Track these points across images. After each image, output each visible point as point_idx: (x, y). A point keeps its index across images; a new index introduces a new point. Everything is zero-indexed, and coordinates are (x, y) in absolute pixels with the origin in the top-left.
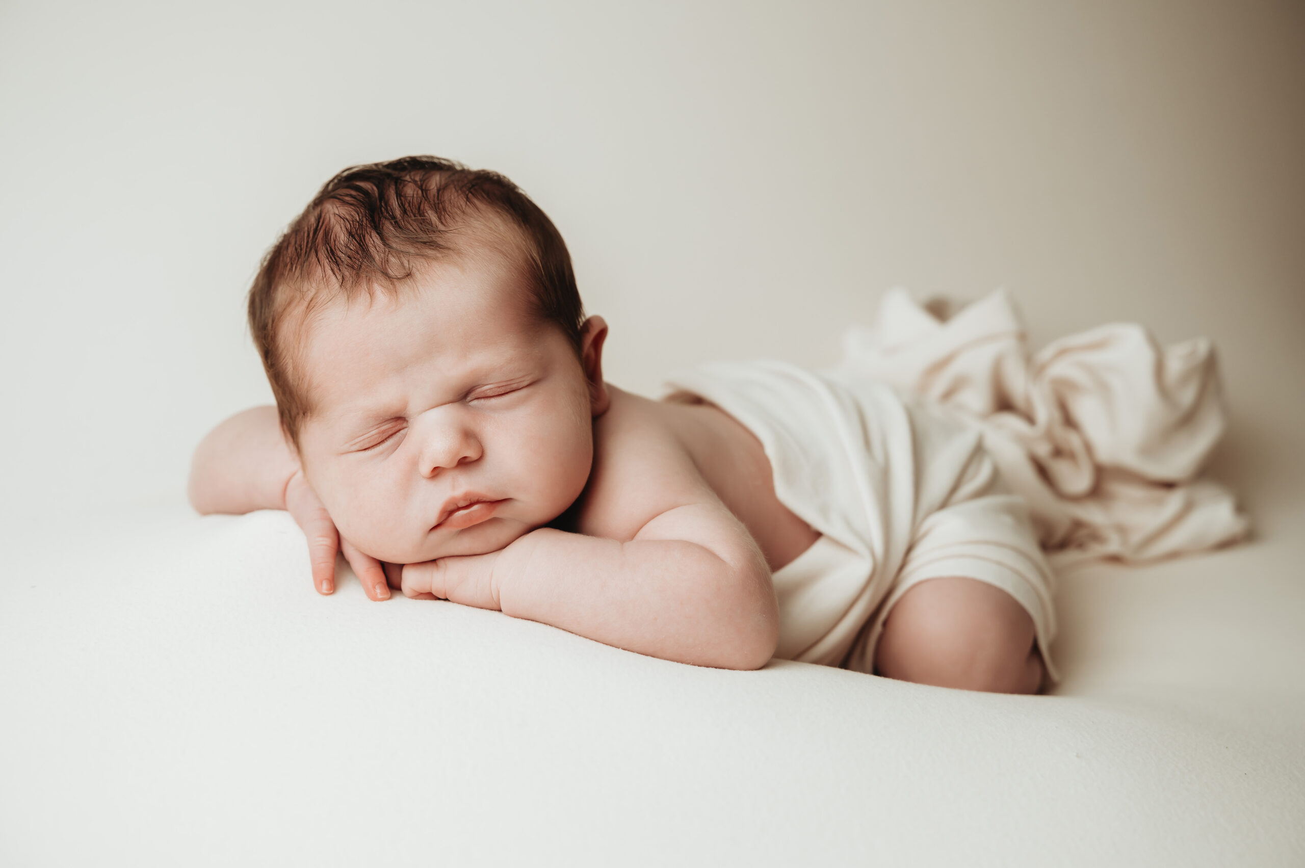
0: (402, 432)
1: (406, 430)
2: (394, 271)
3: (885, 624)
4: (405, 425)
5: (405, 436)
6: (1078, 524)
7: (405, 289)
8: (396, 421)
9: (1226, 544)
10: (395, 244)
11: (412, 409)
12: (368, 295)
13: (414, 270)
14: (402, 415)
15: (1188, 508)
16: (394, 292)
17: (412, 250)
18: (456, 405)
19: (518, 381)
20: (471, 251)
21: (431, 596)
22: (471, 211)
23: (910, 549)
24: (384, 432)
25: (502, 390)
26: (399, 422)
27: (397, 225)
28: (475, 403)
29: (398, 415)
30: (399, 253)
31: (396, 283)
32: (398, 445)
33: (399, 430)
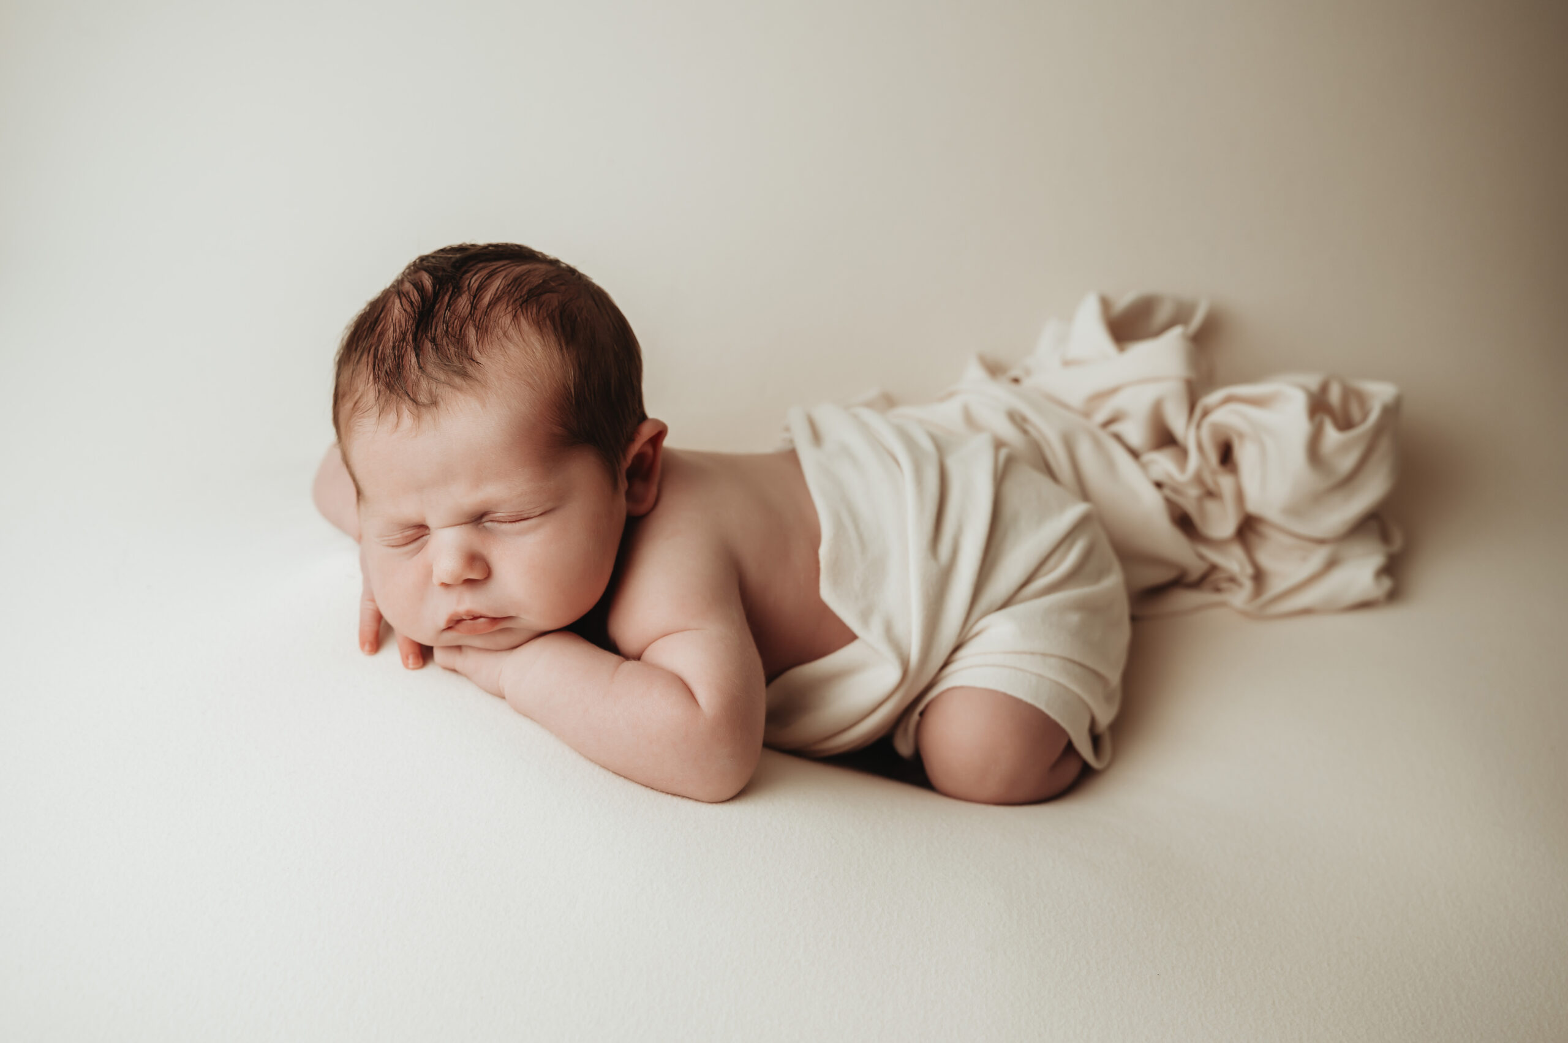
0: (424, 538)
1: (428, 536)
2: (423, 398)
3: (922, 714)
4: (427, 532)
5: (427, 542)
6: (1214, 568)
7: (427, 417)
8: (419, 528)
9: (1364, 605)
10: (430, 368)
11: (431, 522)
12: (396, 416)
13: (439, 399)
14: (424, 524)
15: (1331, 564)
16: (418, 417)
17: (443, 377)
18: (469, 526)
19: (528, 512)
20: (496, 383)
21: (454, 671)
22: (514, 333)
23: (957, 648)
24: (407, 537)
25: (514, 519)
26: (421, 529)
27: (437, 347)
28: (488, 524)
29: (421, 524)
30: (430, 377)
31: (423, 410)
32: (421, 548)
33: (423, 536)
